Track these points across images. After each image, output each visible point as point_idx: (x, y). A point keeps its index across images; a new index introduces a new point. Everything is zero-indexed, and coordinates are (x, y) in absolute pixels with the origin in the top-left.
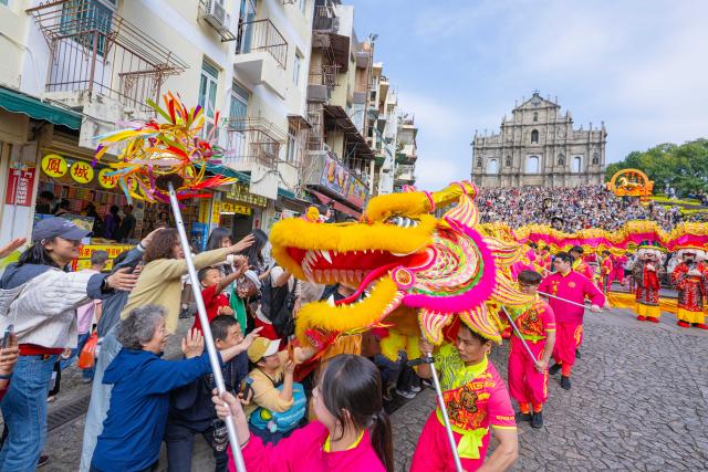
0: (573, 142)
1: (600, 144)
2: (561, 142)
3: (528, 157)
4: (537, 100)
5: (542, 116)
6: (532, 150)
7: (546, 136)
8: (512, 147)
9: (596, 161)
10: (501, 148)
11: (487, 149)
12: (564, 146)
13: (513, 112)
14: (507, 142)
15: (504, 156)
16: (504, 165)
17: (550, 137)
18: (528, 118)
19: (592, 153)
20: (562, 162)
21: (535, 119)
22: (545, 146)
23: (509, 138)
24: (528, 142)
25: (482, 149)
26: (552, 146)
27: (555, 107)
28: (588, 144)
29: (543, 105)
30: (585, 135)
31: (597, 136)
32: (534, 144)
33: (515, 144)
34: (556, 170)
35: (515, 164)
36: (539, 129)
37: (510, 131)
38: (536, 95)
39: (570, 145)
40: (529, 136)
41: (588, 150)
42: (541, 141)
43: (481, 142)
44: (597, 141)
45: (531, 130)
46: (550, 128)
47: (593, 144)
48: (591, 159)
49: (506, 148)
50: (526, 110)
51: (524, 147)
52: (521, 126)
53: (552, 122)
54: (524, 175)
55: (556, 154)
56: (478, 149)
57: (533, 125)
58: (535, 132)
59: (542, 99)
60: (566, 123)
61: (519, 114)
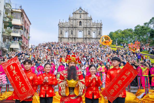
0: (92, 27)
1: (101, 28)
2: (89, 27)
3: (78, 31)
4: (80, 10)
5: (82, 15)
6: (80, 29)
7: (84, 24)
8: (73, 27)
9: (100, 34)
10: (69, 27)
11: (64, 27)
12: (90, 28)
13: (73, 13)
14: (71, 25)
15: (70, 31)
16: (70, 34)
17: (85, 24)
18: (78, 16)
19: (98, 31)
20: (89, 34)
21: (80, 17)
22: (84, 28)
23: (72, 24)
24: (78, 26)
25: (62, 27)
26: (86, 28)
27: (87, 13)
28: (97, 28)
29: (83, 12)
30: (96, 24)
31: (99, 25)
32: (80, 26)
33: (74, 26)
34: (88, 37)
35: (74, 34)
36: (82, 21)
37: (72, 21)
38: (80, 8)
39: (92, 28)
40: (79, 24)
41: (97, 30)
42: (83, 26)
43: (61, 24)
44: (100, 27)
45: (79, 21)
46: (85, 21)
47: (99, 28)
48: (98, 33)
49: (71, 27)
50: (77, 13)
51: (77, 27)
52: (76, 19)
53: (86, 19)
54: (77, 38)
55: (88, 31)
56: (60, 27)
57: (80, 19)
58: (80, 22)
59: (82, 10)
60: (90, 19)
61: (75, 15)
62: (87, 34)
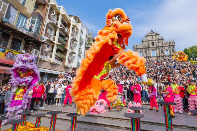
0: (165, 45)
1: (173, 46)
2: (161, 46)
3: (151, 51)
4: (152, 33)
5: (154, 37)
6: (152, 49)
8: (146, 48)
9: (173, 51)
10: (142, 48)
11: (138, 49)
12: (162, 47)
13: (145, 36)
14: (144, 46)
15: (144, 51)
16: (144, 54)
17: (157, 44)
18: (150, 38)
19: (171, 48)
20: (162, 52)
21: (152, 39)
24: (151, 46)
25: (136, 49)
26: (158, 47)
27: (158, 35)
28: (169, 46)
29: (154, 34)
30: (168, 43)
31: (172, 43)
32: (153, 46)
34: (161, 55)
35: (148, 53)
36: (154, 42)
37: (145, 43)
38: (152, 31)
40: (151, 44)
42: (155, 46)
43: (136, 46)
44: (172, 45)
46: (157, 41)
47: (171, 46)
48: (171, 51)
49: (144, 48)
50: (149, 36)
51: (150, 48)
52: (148, 41)
53: (158, 39)
54: (151, 57)
55: (160, 49)
56: (135, 49)
57: (152, 41)
58: (153, 43)
59: (154, 32)
60: (162, 40)
61: (147, 37)
62: (160, 53)
